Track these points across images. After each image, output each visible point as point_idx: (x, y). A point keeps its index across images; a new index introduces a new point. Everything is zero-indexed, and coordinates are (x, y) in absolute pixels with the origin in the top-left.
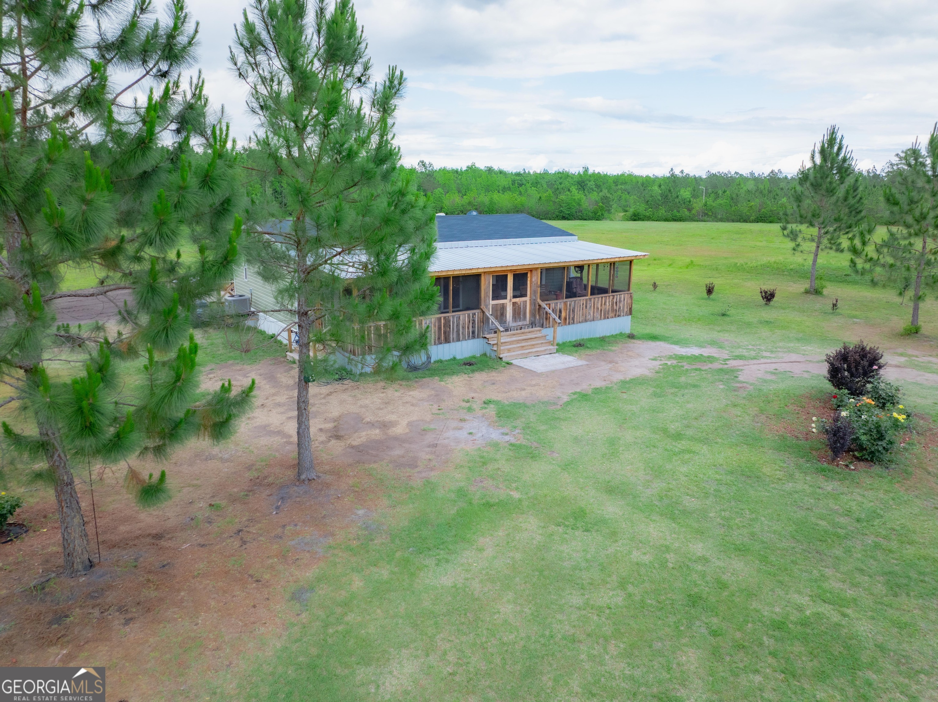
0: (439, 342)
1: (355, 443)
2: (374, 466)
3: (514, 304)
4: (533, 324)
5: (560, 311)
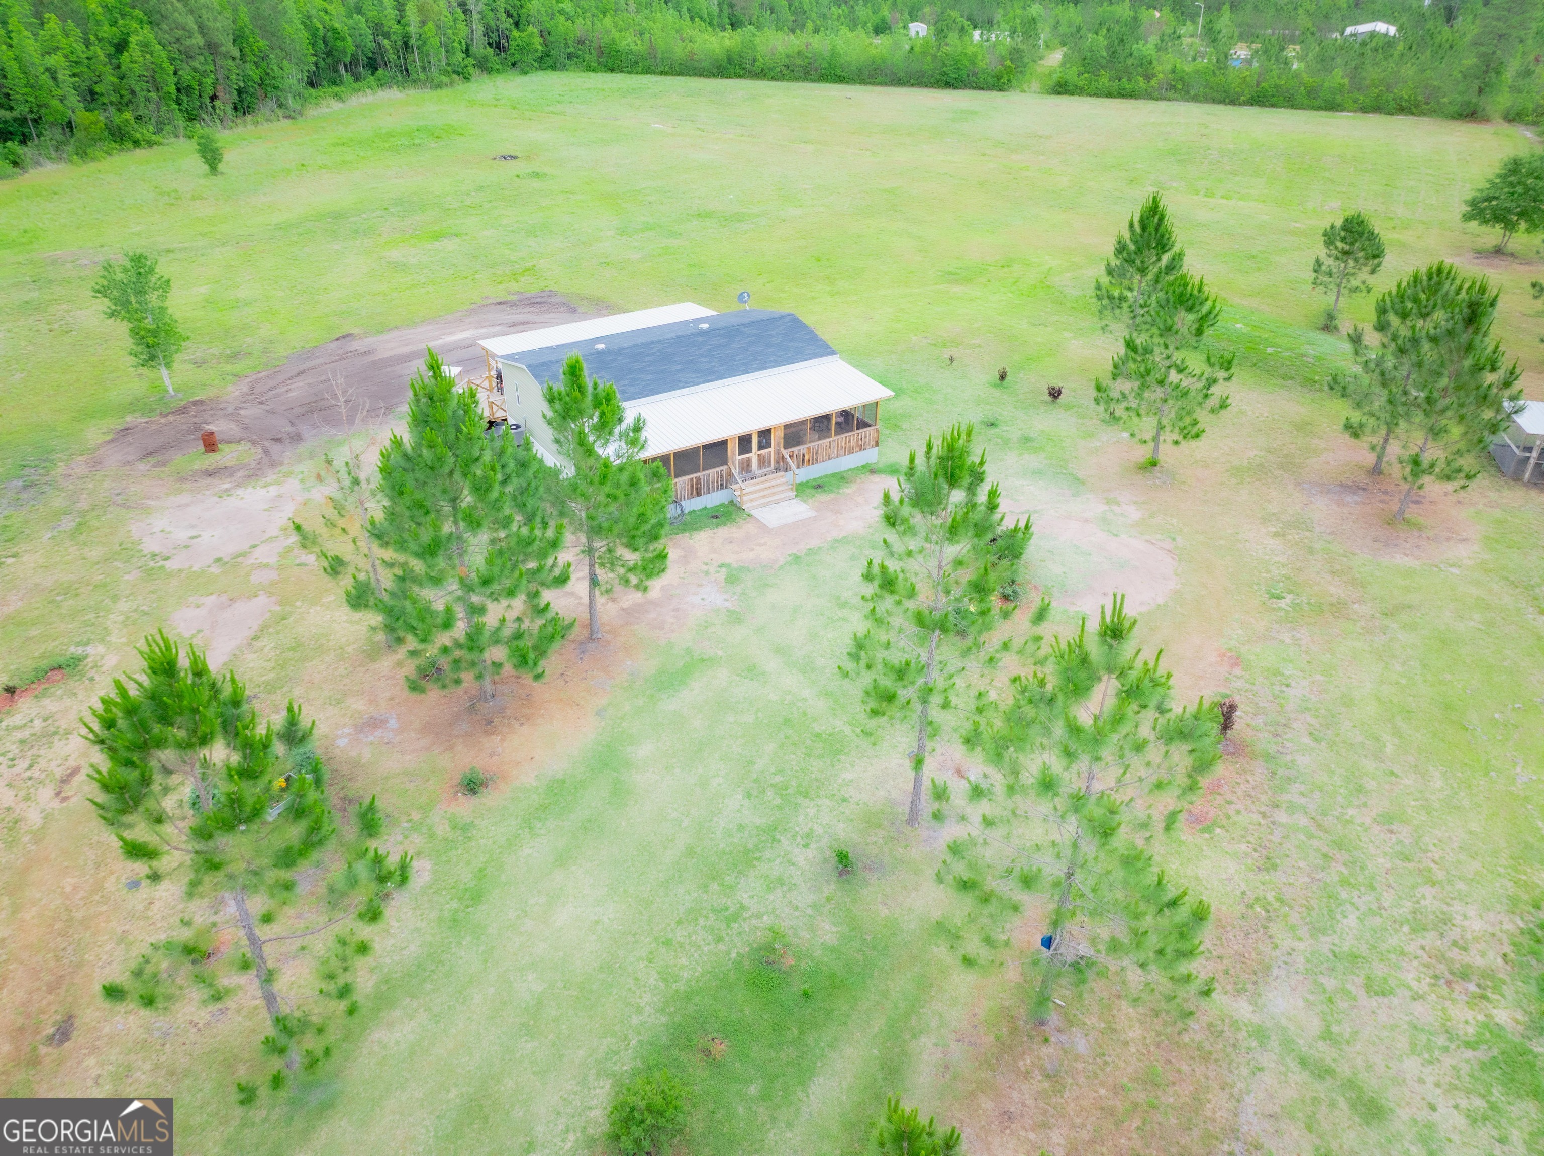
0: (691, 496)
1: (625, 606)
2: (636, 627)
3: (759, 456)
4: (777, 470)
5: (803, 455)
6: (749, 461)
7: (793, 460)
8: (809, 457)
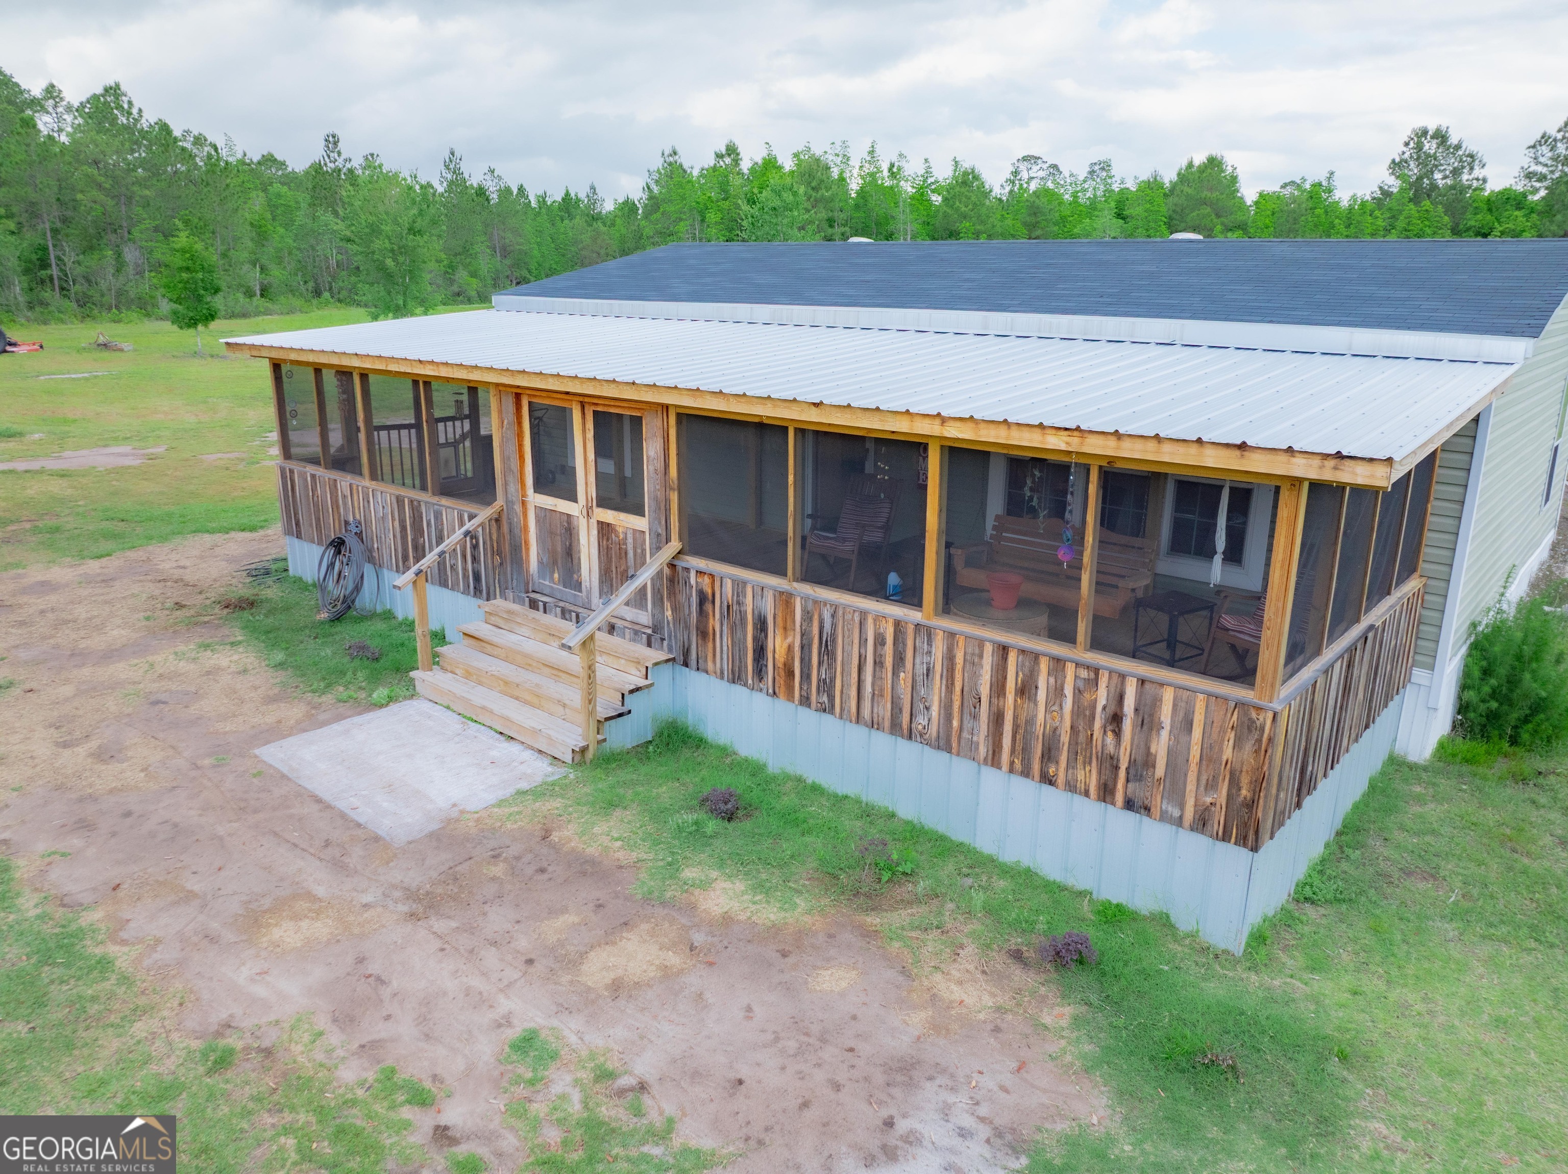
3: (605, 529)
4: (656, 633)
5: (761, 625)
6: (569, 529)
7: (707, 616)
8: (790, 648)
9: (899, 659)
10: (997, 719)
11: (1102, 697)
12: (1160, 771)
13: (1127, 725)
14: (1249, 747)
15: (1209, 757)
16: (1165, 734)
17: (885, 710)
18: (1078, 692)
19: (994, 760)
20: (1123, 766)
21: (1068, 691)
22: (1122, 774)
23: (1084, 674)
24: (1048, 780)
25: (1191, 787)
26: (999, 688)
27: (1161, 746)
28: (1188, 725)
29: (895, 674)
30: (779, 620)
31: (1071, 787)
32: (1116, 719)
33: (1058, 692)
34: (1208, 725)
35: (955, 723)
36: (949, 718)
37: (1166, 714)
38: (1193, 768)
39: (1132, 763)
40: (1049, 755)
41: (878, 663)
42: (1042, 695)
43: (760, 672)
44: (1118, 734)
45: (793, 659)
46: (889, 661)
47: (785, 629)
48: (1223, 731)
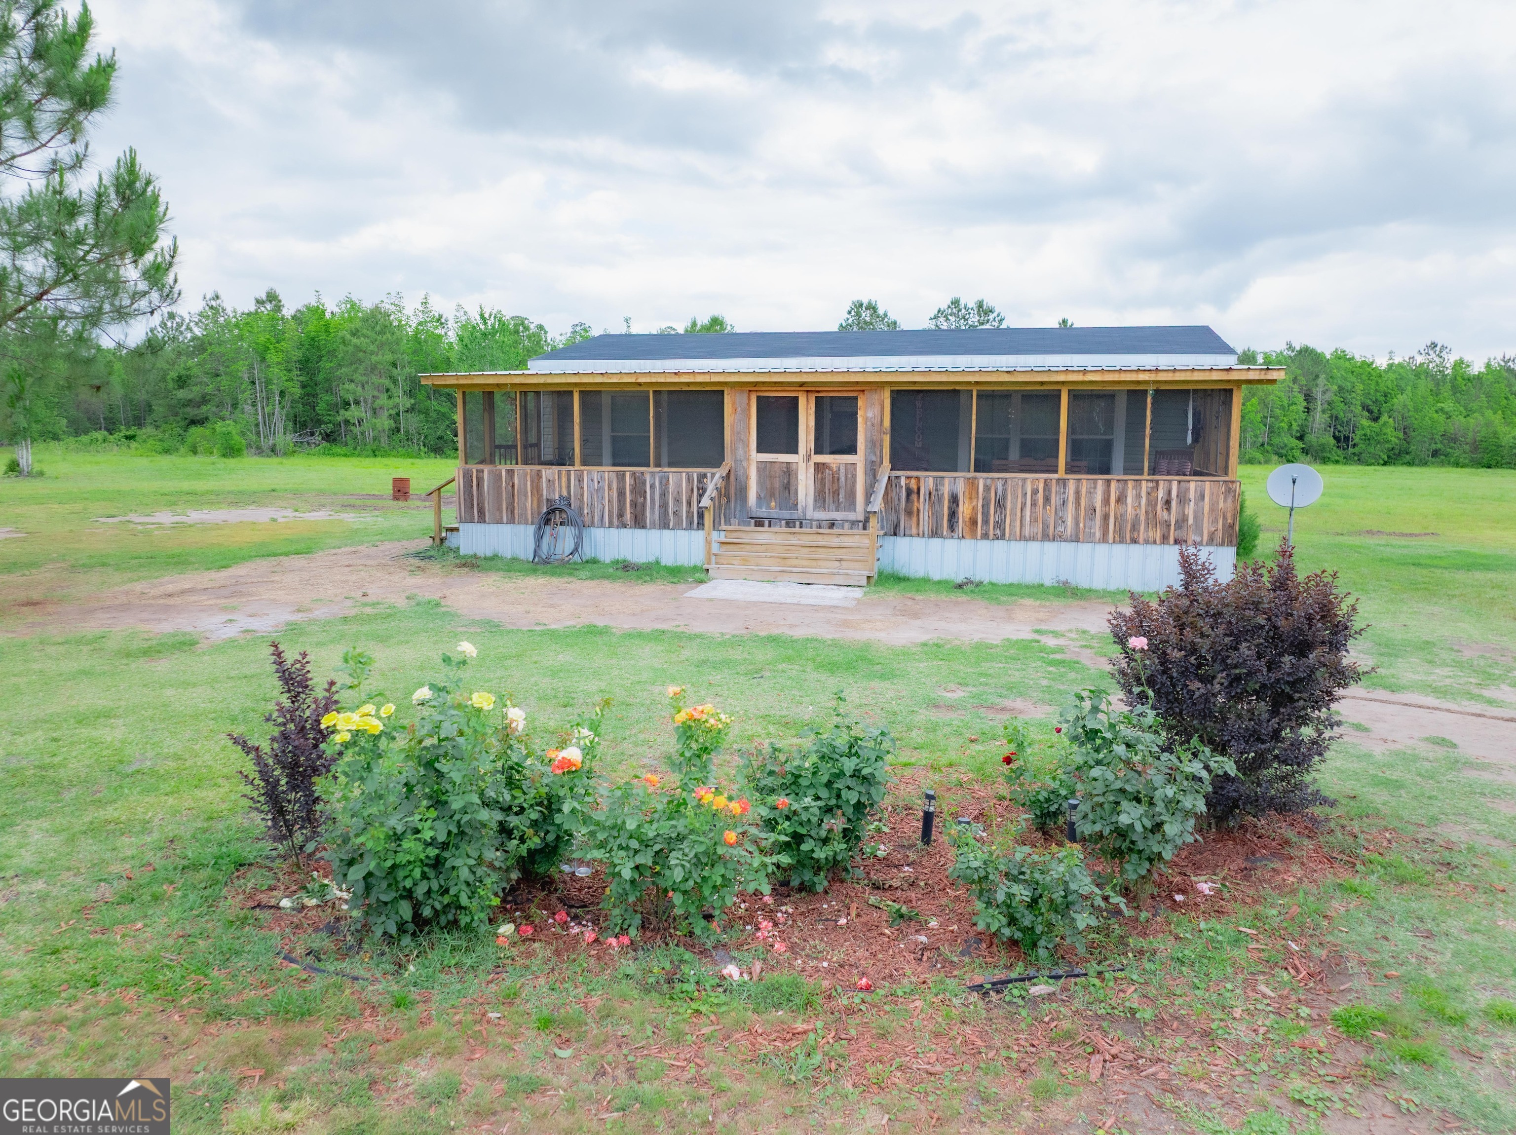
0: (618, 522)
3: (820, 468)
5: (954, 500)
6: (789, 472)
7: (912, 502)
8: (974, 509)
9: (1047, 500)
10: (1106, 517)
11: (1161, 494)
12: (1191, 521)
13: (1174, 504)
14: (1230, 500)
15: (1212, 510)
16: (1192, 504)
17: (1038, 529)
18: (1149, 494)
19: (1104, 539)
20: (1173, 524)
21: (1144, 494)
22: (1172, 527)
23: (1150, 485)
24: (1134, 541)
25: (1205, 525)
26: (1106, 501)
27: (1190, 510)
28: (1202, 497)
29: (1044, 507)
30: (967, 494)
31: (1147, 542)
32: (1168, 503)
33: (1139, 496)
34: (1212, 494)
35: (1082, 525)
36: (1077, 523)
37: (1192, 495)
38: (1206, 515)
39: (1177, 522)
40: (1135, 527)
41: (1034, 504)
42: (1129, 500)
43: (952, 527)
44: (1169, 509)
45: (976, 514)
46: (1040, 502)
47: (971, 498)
48: (1218, 495)
